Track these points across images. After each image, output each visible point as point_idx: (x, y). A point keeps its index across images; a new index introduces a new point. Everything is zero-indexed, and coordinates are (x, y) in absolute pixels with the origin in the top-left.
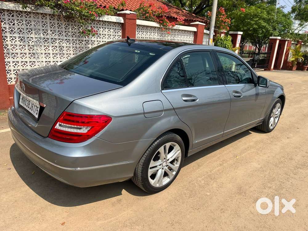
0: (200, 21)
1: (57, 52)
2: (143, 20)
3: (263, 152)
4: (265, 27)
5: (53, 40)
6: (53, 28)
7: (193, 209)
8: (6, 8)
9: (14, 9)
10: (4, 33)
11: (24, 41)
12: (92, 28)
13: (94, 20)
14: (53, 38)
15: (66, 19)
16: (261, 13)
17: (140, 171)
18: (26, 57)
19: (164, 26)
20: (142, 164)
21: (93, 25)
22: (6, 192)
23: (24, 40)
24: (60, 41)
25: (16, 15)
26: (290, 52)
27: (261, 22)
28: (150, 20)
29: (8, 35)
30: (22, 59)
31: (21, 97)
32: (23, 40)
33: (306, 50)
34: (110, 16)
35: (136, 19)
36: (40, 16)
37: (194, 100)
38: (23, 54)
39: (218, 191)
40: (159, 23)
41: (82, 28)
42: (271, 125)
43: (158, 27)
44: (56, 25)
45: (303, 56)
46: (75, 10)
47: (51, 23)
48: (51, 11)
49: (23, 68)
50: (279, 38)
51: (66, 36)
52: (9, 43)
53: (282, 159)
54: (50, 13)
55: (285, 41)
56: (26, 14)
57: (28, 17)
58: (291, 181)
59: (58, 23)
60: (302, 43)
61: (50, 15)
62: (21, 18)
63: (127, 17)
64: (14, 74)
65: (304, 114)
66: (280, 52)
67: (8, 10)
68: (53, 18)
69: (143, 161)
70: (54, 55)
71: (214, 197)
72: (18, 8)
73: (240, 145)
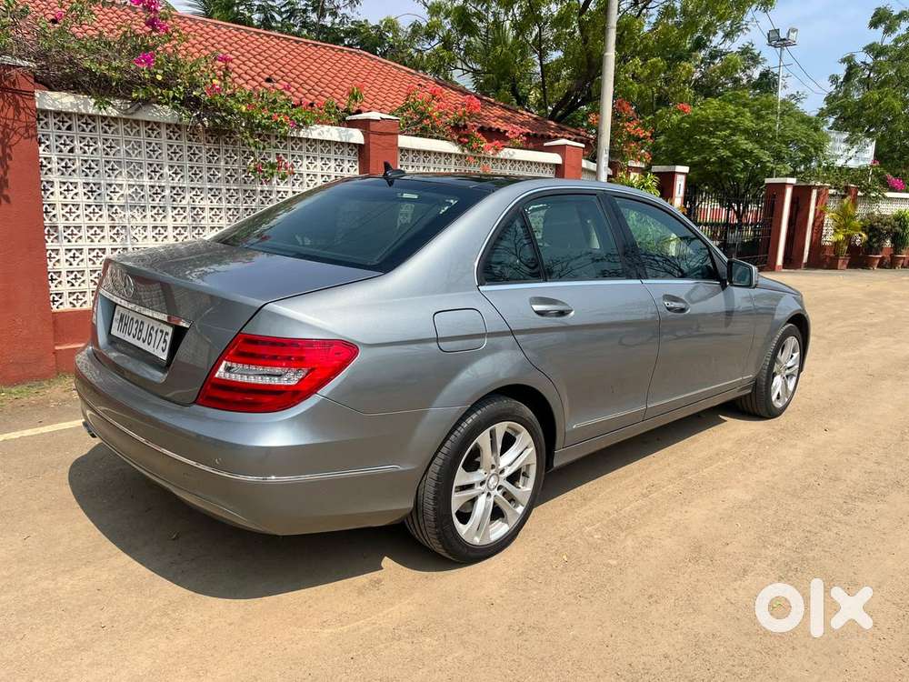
0: (569, 139)
1: (185, 222)
2: (416, 136)
3: (757, 464)
4: (749, 154)
5: (175, 192)
6: (175, 159)
7: (576, 598)
8: (53, 109)
9: (75, 110)
10: (46, 174)
11: (99, 195)
12: (279, 159)
13: (286, 138)
14: (175, 185)
15: (212, 136)
16: (736, 117)
17: (431, 496)
18: (103, 237)
19: (471, 150)
20: (435, 476)
21: (281, 151)
22: (68, 571)
23: (99, 192)
24: (194, 193)
25: (79, 126)
26: (828, 219)
27: (737, 141)
28: (436, 135)
29: (55, 177)
30: (92, 241)
31: (117, 316)
32: (95, 191)
33: (871, 211)
34: (326, 127)
35: (397, 134)
36: (143, 129)
37: (562, 313)
38: (96, 228)
39: (638, 554)
40: (459, 142)
41: (252, 158)
42: (778, 397)
43: (456, 155)
44: (186, 153)
45: (863, 229)
46: (236, 111)
47: (171, 146)
48: (174, 114)
49: (94, 266)
50: (793, 181)
51: (210, 181)
52: (57, 199)
53: (812, 480)
54: (170, 121)
55: (810, 189)
56: (106, 122)
57: (110, 132)
58: (835, 530)
59: (191, 148)
60: (860, 193)
61: (169, 125)
62: (93, 135)
63: (373, 127)
64: (68, 282)
65: (869, 372)
66: (798, 220)
67: (57, 113)
68: (177, 135)
69: (438, 468)
70: (177, 231)
71: (630, 571)
72: (85, 108)
73: (696, 447)
